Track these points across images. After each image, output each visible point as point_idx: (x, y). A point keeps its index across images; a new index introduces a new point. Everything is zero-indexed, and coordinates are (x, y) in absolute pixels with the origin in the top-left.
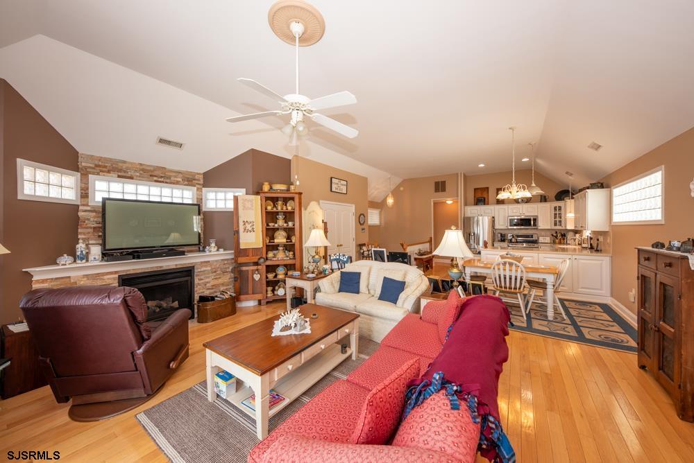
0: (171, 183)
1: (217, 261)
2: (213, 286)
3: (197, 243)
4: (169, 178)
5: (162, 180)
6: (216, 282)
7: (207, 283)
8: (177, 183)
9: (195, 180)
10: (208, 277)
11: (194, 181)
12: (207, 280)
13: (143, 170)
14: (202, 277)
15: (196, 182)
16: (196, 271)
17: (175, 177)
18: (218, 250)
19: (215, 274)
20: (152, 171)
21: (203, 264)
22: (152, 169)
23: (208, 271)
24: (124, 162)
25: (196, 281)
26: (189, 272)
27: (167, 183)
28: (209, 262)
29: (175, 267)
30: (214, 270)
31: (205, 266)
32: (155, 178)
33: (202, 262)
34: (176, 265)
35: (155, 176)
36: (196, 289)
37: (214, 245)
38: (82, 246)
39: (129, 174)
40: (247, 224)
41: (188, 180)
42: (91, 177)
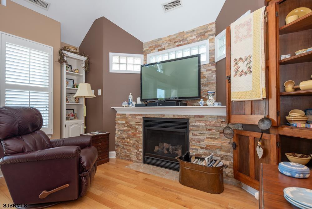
0: (189, 43)
1: (212, 117)
2: (207, 146)
3: (198, 96)
4: (186, 39)
5: (181, 43)
6: (211, 142)
7: (203, 140)
8: (193, 41)
9: (207, 32)
10: (202, 134)
11: (206, 34)
12: (201, 137)
13: (170, 40)
14: (196, 133)
15: (209, 33)
16: (191, 124)
17: (191, 36)
18: (214, 104)
19: (210, 132)
20: (174, 39)
21: (197, 119)
22: (175, 36)
23: (202, 126)
24: (160, 39)
25: (191, 136)
26: (184, 123)
27: (185, 44)
28: (202, 116)
29: (173, 117)
30: (209, 128)
31: (200, 121)
32: (177, 44)
33: (195, 116)
34: (174, 115)
35: (177, 42)
36: (190, 144)
37: (211, 97)
38: (131, 97)
39: (163, 47)
40: (240, 64)
41: (202, 34)
42: (148, 55)
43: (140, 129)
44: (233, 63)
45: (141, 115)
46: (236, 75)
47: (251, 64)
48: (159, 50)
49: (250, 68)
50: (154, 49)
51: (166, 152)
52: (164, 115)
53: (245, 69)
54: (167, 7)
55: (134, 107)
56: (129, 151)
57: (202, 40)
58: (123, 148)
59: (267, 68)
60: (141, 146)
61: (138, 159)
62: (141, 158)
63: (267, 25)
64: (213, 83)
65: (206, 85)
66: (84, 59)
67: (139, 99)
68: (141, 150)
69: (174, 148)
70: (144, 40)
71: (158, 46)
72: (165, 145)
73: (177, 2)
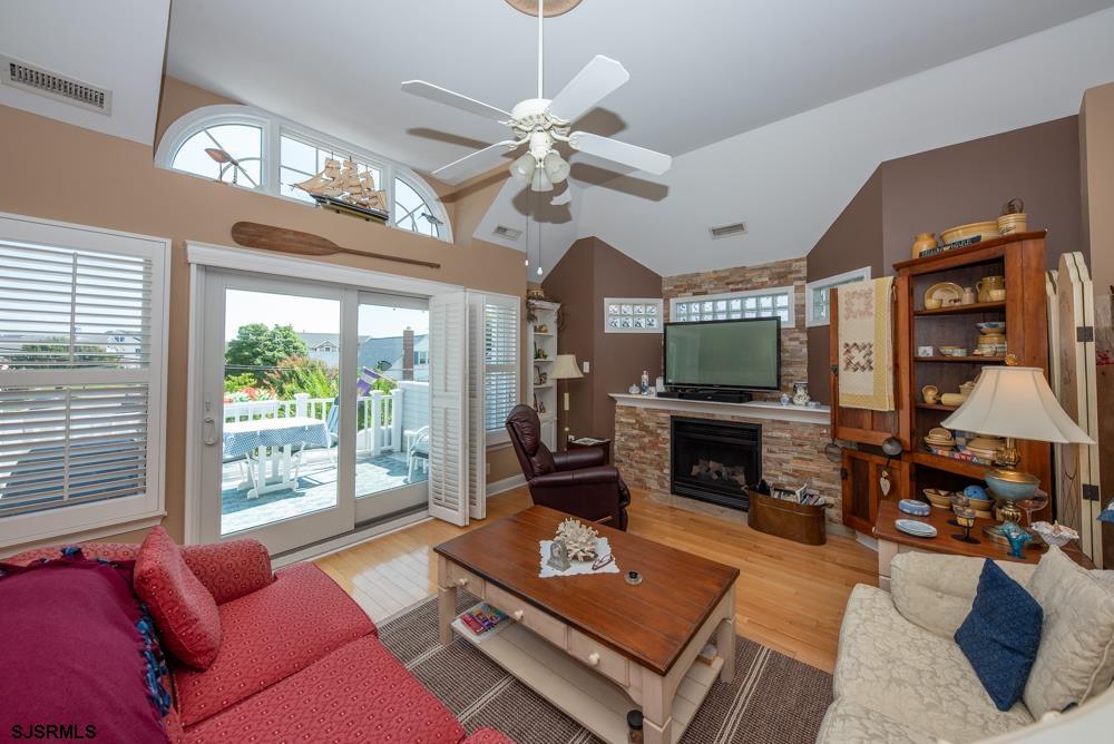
0: (755, 288)
1: (803, 424)
2: (795, 471)
3: (776, 385)
4: (749, 281)
5: (740, 286)
6: (803, 466)
7: (787, 462)
8: (763, 285)
9: (790, 273)
10: (784, 452)
11: (789, 276)
12: (783, 456)
13: (719, 279)
14: (774, 449)
15: (793, 276)
16: (764, 434)
17: (760, 277)
18: (806, 404)
19: (800, 449)
20: (726, 278)
21: (776, 426)
22: (727, 274)
23: (786, 439)
24: (698, 275)
25: (764, 452)
26: (753, 432)
27: (746, 289)
28: (786, 423)
29: (730, 419)
30: (798, 442)
31: (782, 430)
32: (731, 287)
33: (773, 421)
34: (733, 417)
35: (732, 283)
36: (764, 465)
37: (801, 392)
38: (645, 377)
39: (704, 288)
40: (854, 352)
41: (780, 276)
42: (672, 301)
43: (666, 434)
44: (842, 350)
45: (668, 411)
46: (846, 369)
47: (872, 357)
48: (695, 294)
49: (869, 362)
50: (685, 292)
51: (715, 477)
52: (713, 415)
53: (863, 362)
54: (717, 232)
55: (653, 397)
56: (643, 471)
57: (780, 285)
58: (631, 466)
59: (896, 366)
60: (668, 464)
61: (662, 486)
62: (668, 484)
63: (895, 304)
64: (802, 363)
65: (789, 364)
67: (659, 381)
68: (667, 471)
69: (730, 470)
70: (664, 273)
71: (693, 286)
72: (712, 464)
73: (739, 227)
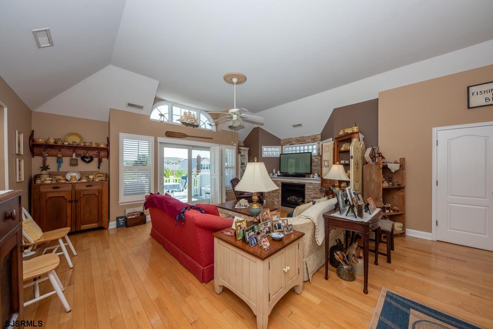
0: (307, 143)
1: (317, 183)
3: (310, 173)
4: (305, 141)
7: (312, 194)
8: (309, 142)
9: (316, 139)
12: (311, 193)
13: (297, 140)
14: (309, 191)
16: (306, 187)
17: (308, 139)
18: (317, 178)
19: (315, 191)
20: (299, 140)
23: (311, 188)
24: (291, 138)
25: (306, 192)
26: (303, 186)
27: (305, 143)
28: (312, 183)
29: (297, 183)
30: (314, 189)
31: (311, 185)
32: (300, 142)
33: (308, 183)
36: (306, 196)
37: (316, 174)
38: (274, 170)
39: (293, 142)
40: (326, 162)
41: (313, 139)
42: (283, 147)
43: (280, 188)
44: (323, 162)
45: (281, 181)
46: (324, 167)
48: (290, 145)
49: (328, 165)
50: (287, 144)
51: (294, 200)
54: (294, 126)
55: (276, 176)
56: (273, 199)
57: (313, 142)
58: (270, 198)
60: (280, 197)
61: (279, 203)
62: (280, 203)
63: (334, 149)
65: (315, 166)
66: (248, 149)
67: (279, 172)
68: (280, 199)
69: (298, 198)
70: (281, 138)
71: (290, 142)
72: (293, 197)
73: (300, 125)
